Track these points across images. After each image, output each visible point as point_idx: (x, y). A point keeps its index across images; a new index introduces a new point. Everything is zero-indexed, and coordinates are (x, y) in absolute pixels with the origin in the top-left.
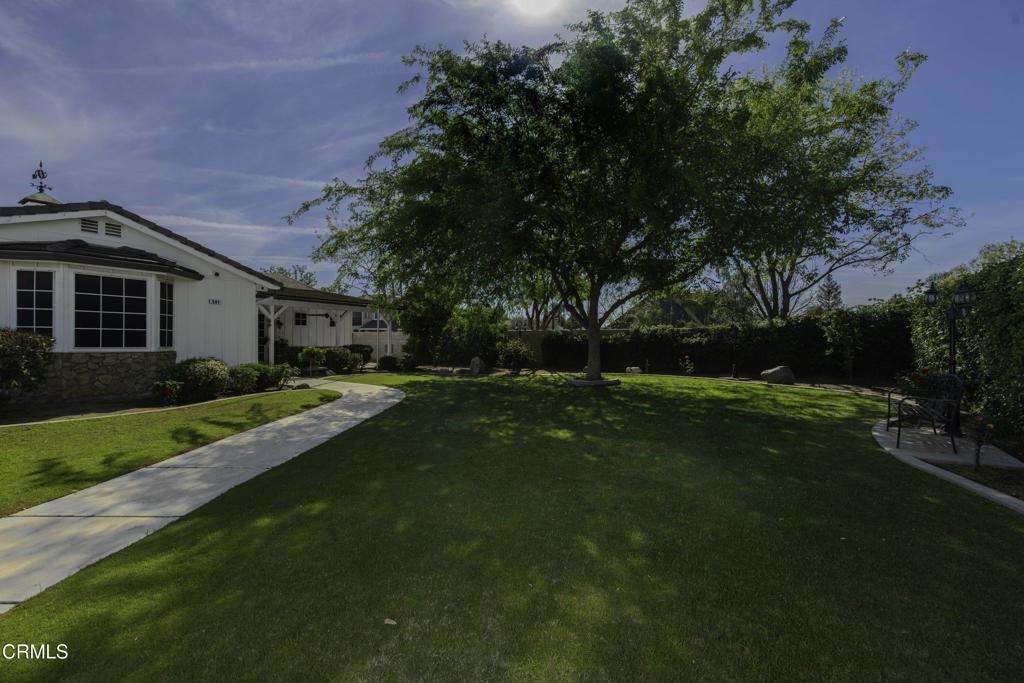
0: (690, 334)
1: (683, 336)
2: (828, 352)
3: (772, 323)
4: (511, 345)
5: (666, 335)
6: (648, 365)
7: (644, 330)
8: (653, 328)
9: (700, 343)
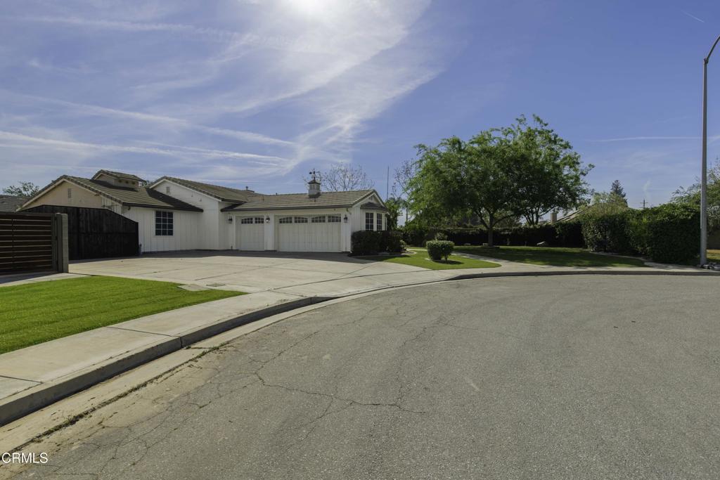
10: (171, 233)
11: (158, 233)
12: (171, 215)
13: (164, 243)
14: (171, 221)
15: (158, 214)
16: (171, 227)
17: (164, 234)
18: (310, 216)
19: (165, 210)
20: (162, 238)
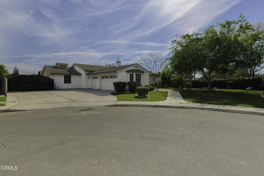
0: (229, 81)
1: (227, 81)
2: (262, 85)
3: (249, 78)
4: (188, 83)
5: (223, 81)
6: (219, 87)
7: (217, 80)
8: (220, 79)
9: (231, 83)
10: (70, 83)
11: (65, 83)
12: (70, 76)
13: (68, 86)
14: (70, 78)
15: (65, 76)
16: (70, 80)
17: (68, 83)
18: (109, 76)
19: (68, 75)
20: (66, 84)
